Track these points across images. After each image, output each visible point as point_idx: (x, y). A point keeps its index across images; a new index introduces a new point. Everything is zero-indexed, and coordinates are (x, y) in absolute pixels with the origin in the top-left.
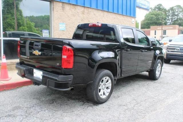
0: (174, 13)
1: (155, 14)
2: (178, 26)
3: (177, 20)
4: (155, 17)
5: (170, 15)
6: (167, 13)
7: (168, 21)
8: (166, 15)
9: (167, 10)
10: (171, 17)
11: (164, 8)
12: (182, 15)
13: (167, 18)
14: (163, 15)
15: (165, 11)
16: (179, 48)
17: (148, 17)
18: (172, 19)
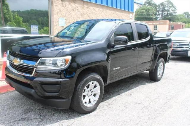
0: (164, 8)
1: (146, 9)
2: (169, 21)
3: (167, 15)
4: (146, 12)
5: (160, 10)
6: (157, 8)
7: (158, 17)
8: (156, 10)
9: (158, 5)
10: (161, 12)
11: (154, 3)
12: (172, 10)
13: (158, 14)
14: (154, 10)
15: (155, 6)
16: (178, 44)
17: (138, 12)
18: (162, 14)
